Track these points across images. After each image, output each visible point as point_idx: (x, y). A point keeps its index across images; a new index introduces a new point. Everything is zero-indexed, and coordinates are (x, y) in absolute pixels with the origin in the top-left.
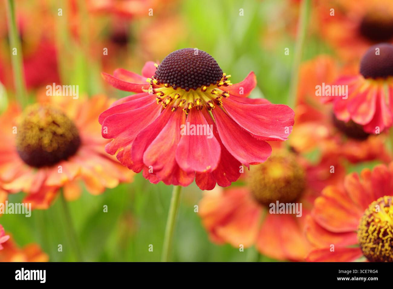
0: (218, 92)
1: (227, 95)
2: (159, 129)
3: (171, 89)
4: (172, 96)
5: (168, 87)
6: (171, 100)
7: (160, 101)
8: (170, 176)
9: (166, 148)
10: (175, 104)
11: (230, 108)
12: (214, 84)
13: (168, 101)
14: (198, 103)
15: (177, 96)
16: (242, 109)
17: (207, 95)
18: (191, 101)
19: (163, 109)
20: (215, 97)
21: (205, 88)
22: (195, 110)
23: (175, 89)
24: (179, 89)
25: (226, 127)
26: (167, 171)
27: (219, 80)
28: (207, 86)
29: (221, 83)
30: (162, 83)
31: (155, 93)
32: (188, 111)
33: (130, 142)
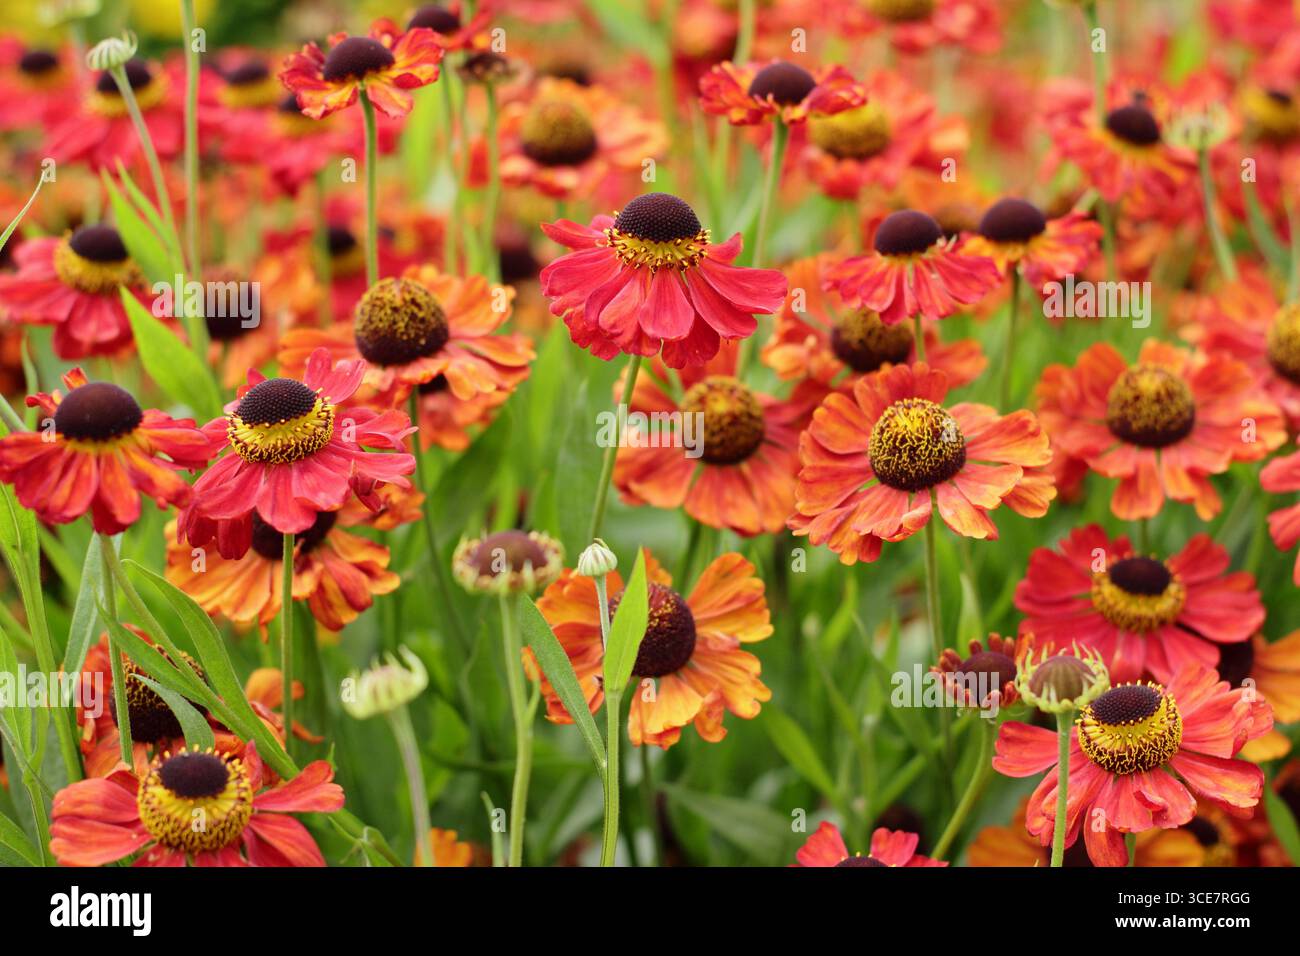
0: (695, 248)
1: (704, 253)
2: (618, 290)
3: (637, 241)
4: (637, 249)
5: (632, 237)
6: (636, 254)
7: (621, 256)
8: (630, 343)
9: (627, 308)
10: (640, 260)
11: (708, 272)
12: (691, 238)
13: (630, 256)
14: (669, 258)
15: (643, 250)
16: (723, 274)
17: (681, 252)
18: (660, 256)
19: (624, 266)
20: (690, 253)
21: (679, 241)
22: (666, 268)
23: (641, 240)
24: (646, 241)
25: (702, 294)
26: (628, 336)
27: (697, 234)
28: (682, 239)
29: (699, 237)
30: (625, 232)
31: (614, 245)
32: (656, 268)
33: (581, 303)
